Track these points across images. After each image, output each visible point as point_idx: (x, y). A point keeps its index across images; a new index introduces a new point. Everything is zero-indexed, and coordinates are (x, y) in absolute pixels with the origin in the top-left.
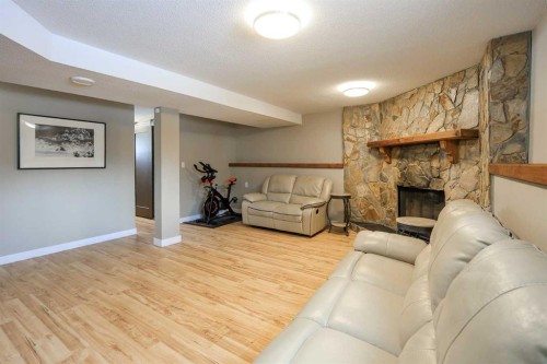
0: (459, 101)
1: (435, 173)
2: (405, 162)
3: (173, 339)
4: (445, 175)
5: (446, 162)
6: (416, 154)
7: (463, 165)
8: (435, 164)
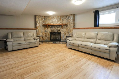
0: (63, 20)
1: (59, 30)
2: (52, 28)
3: (79, 66)
4: (61, 30)
5: (61, 28)
6: (55, 27)
7: (64, 28)
8: (59, 28)
